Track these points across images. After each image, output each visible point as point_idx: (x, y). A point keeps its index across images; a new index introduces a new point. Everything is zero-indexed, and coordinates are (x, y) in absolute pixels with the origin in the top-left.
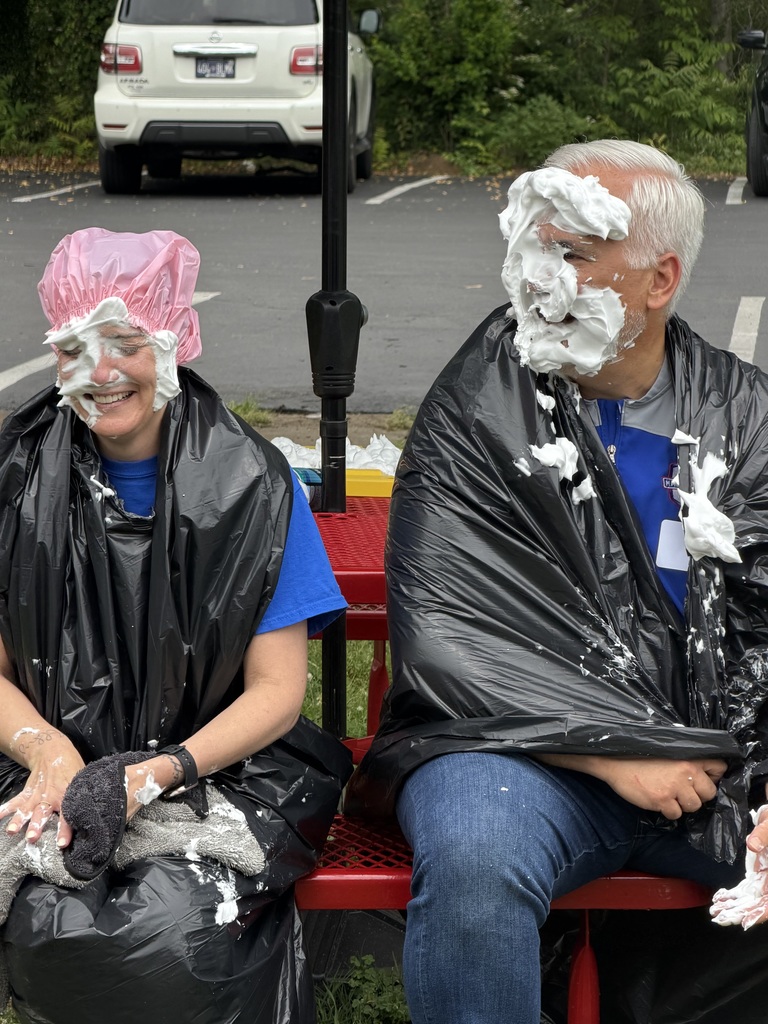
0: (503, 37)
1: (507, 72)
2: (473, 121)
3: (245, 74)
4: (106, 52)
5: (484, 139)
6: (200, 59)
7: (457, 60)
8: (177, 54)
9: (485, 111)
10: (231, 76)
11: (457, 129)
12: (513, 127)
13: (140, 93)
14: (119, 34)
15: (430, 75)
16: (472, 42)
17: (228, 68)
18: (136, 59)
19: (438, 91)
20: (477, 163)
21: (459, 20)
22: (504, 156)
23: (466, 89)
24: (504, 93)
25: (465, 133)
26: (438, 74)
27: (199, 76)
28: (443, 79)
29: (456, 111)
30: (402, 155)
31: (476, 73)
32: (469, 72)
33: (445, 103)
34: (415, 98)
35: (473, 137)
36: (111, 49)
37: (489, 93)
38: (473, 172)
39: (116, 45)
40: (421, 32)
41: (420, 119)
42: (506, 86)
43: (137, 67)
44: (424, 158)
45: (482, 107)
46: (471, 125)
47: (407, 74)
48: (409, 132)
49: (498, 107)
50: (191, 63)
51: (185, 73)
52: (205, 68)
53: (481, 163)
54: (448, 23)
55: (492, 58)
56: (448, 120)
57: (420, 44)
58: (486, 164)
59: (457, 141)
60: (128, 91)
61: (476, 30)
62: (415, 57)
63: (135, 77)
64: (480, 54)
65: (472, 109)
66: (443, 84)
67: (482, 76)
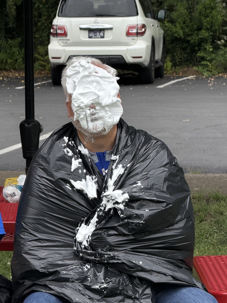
0: (218, 20)
1: (220, 33)
2: (206, 54)
3: (108, 37)
4: (53, 28)
5: (210, 61)
6: (90, 30)
7: (199, 29)
8: (81, 29)
9: (211, 50)
10: (103, 37)
11: (200, 57)
12: (222, 56)
13: (67, 45)
14: (58, 21)
15: (189, 35)
16: (205, 22)
17: (102, 34)
18: (65, 31)
19: (192, 42)
20: (208, 70)
21: (200, 13)
22: (219, 68)
23: (203, 41)
24: (219, 42)
25: (203, 59)
26: (192, 35)
27: (90, 37)
28: (194, 37)
29: (199, 50)
30: (177, 68)
31: (207, 34)
32: (204, 34)
33: (195, 46)
34: (183, 45)
35: (206, 60)
36: (55, 27)
37: (213, 42)
38: (206, 74)
39: (57, 25)
40: (185, 18)
41: (185, 53)
42: (220, 39)
43: (65, 34)
44: (187, 69)
45: (210, 48)
46: (205, 55)
47: (179, 35)
48: (181, 59)
49: (216, 48)
50: (86, 33)
51: (84, 36)
52: (92, 34)
53: (209, 71)
54: (196, 14)
55: (214, 28)
56: (196, 53)
57: (184, 23)
58: (211, 71)
59: (200, 62)
60: (62, 44)
61: (207, 17)
62: (182, 28)
63: (64, 38)
64: (209, 27)
65: (206, 49)
66: (194, 39)
67: (209, 36)
